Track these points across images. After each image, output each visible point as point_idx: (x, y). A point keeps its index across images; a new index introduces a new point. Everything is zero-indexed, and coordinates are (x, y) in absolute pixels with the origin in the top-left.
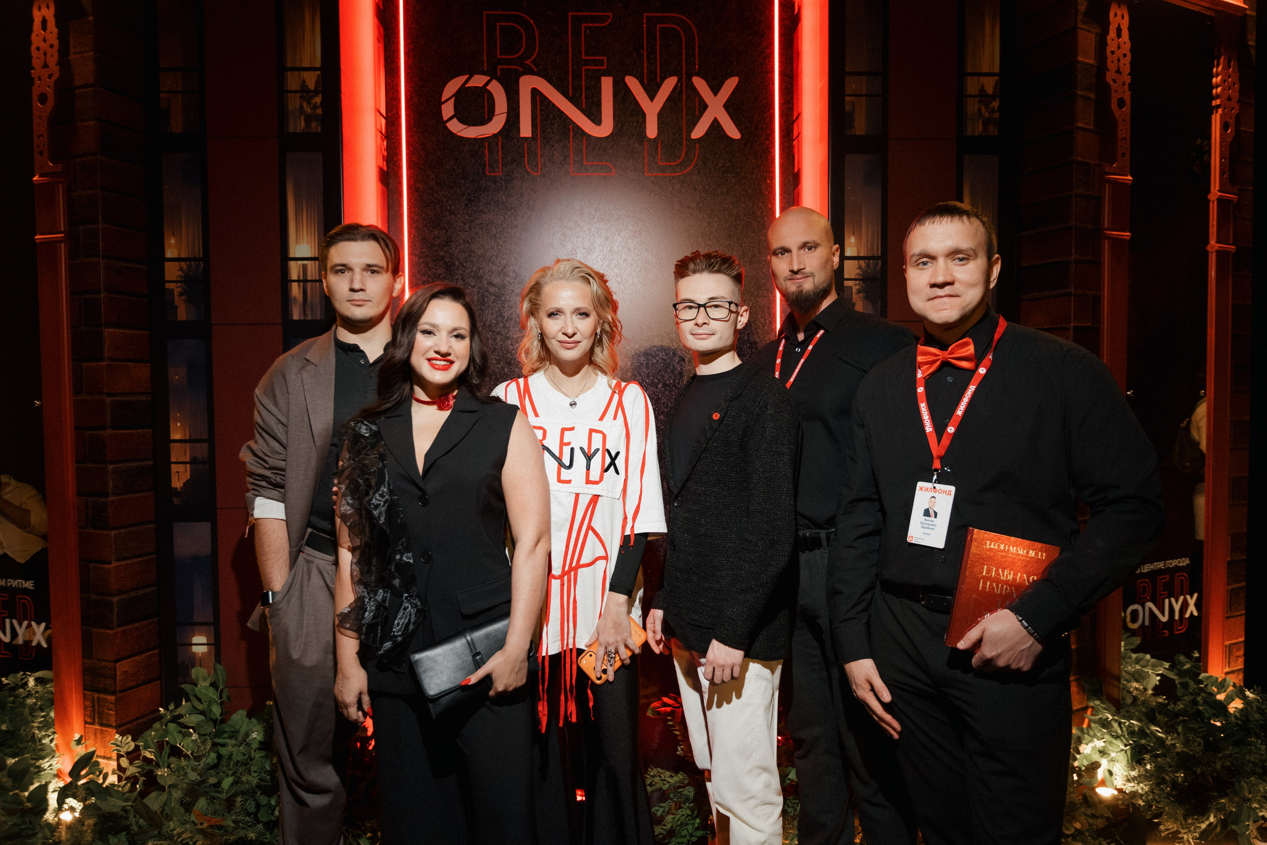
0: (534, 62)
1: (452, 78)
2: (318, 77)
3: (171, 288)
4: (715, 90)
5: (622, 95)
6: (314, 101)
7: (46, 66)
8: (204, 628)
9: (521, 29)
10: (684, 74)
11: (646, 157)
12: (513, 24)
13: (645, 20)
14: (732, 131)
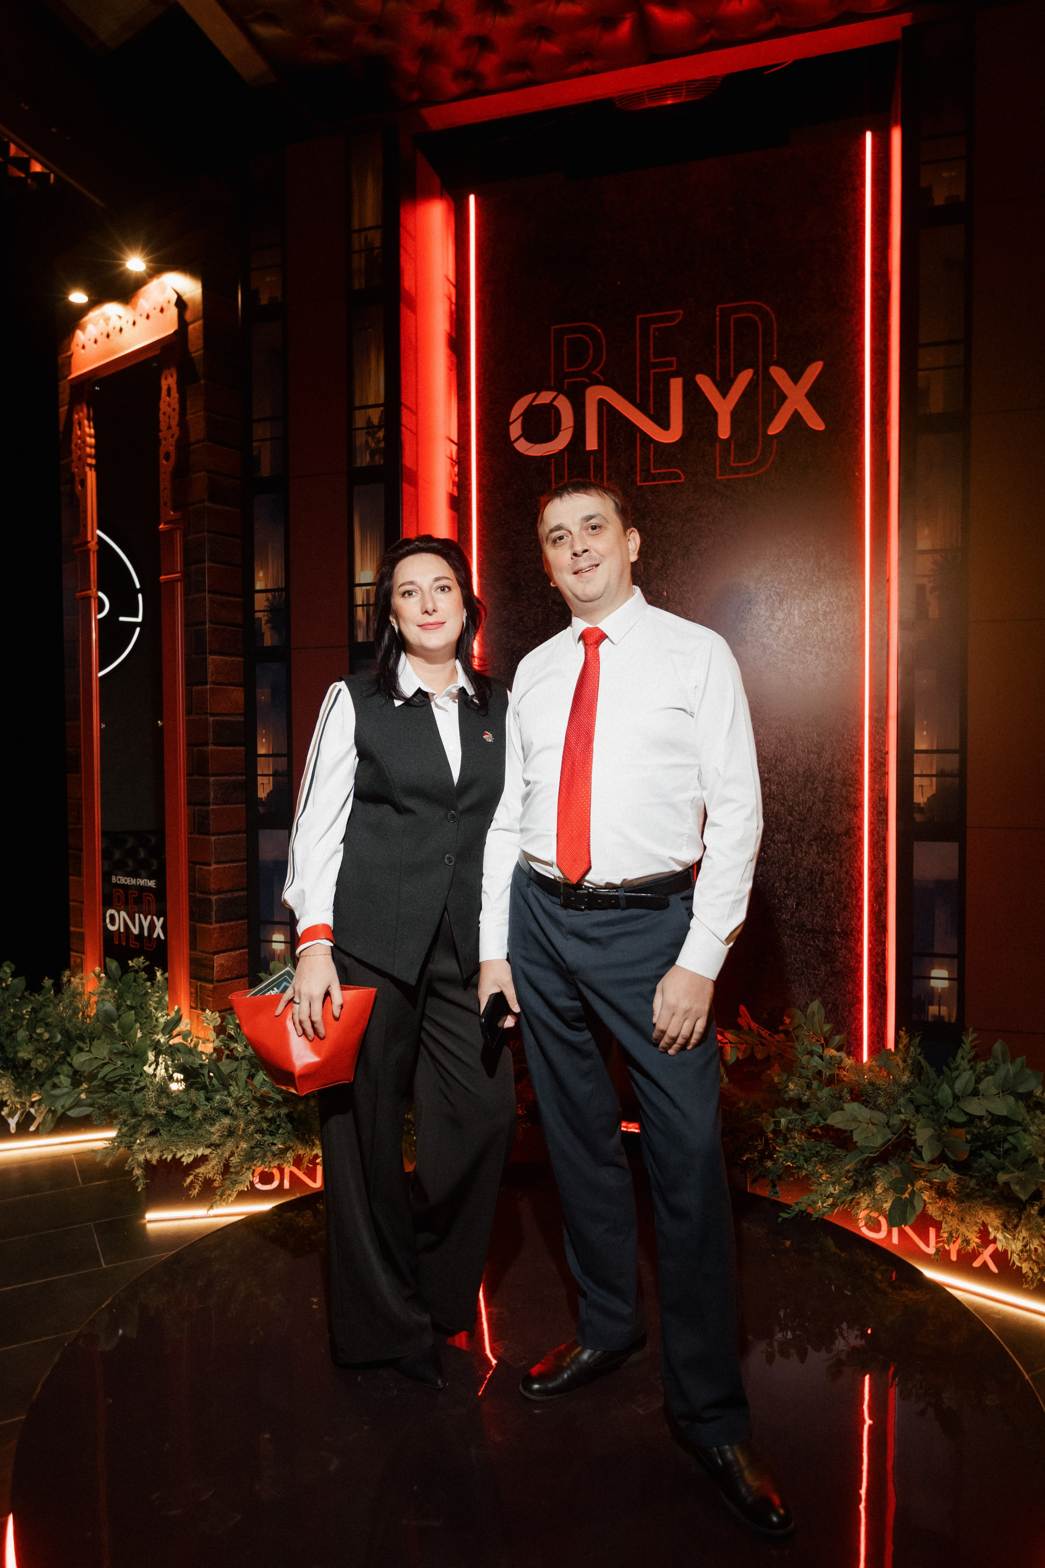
0: (600, 372)
1: (520, 398)
2: (381, 413)
3: (260, 616)
4: (796, 378)
5: (693, 395)
6: (377, 436)
7: (169, 428)
8: (282, 926)
9: (588, 339)
10: (761, 366)
11: (718, 460)
12: (580, 336)
13: (718, 313)
14: (816, 423)
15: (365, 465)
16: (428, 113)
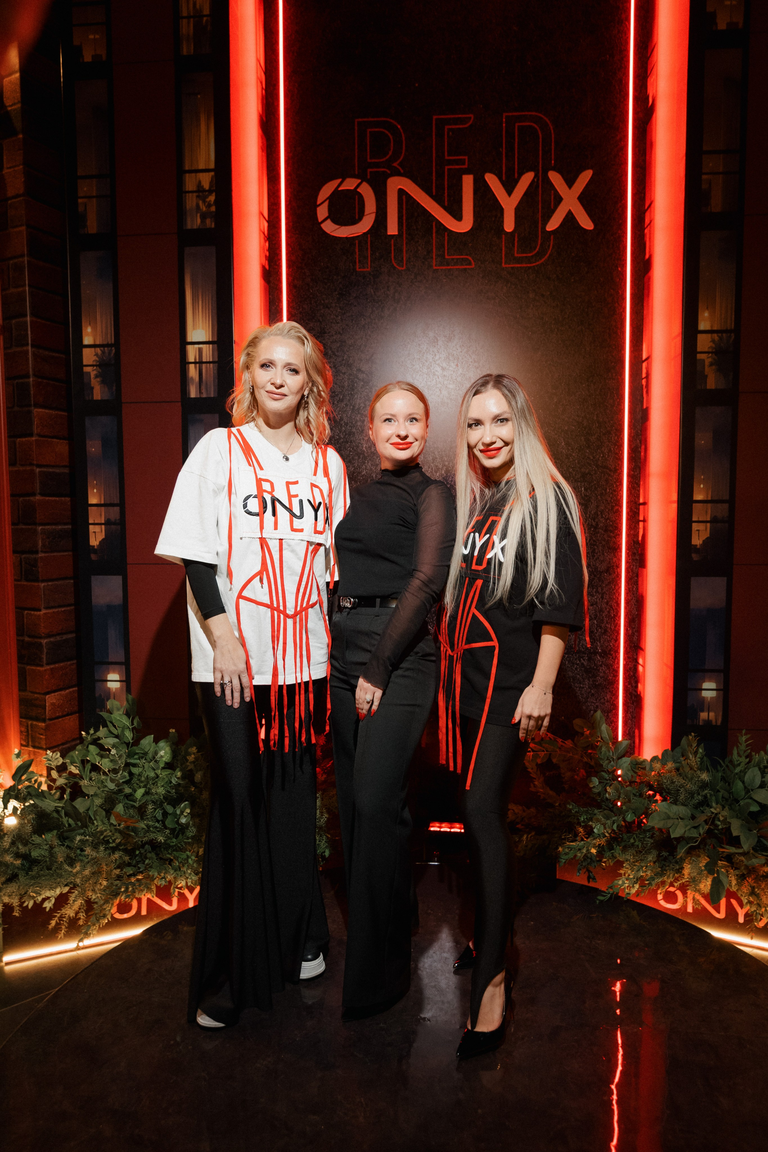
2: (212, 178)
3: (89, 371)
6: (208, 200)
8: (117, 667)
9: (389, 134)
10: (540, 169)
11: (503, 248)
12: (382, 130)
13: (504, 120)
14: (586, 223)
15: (195, 227)
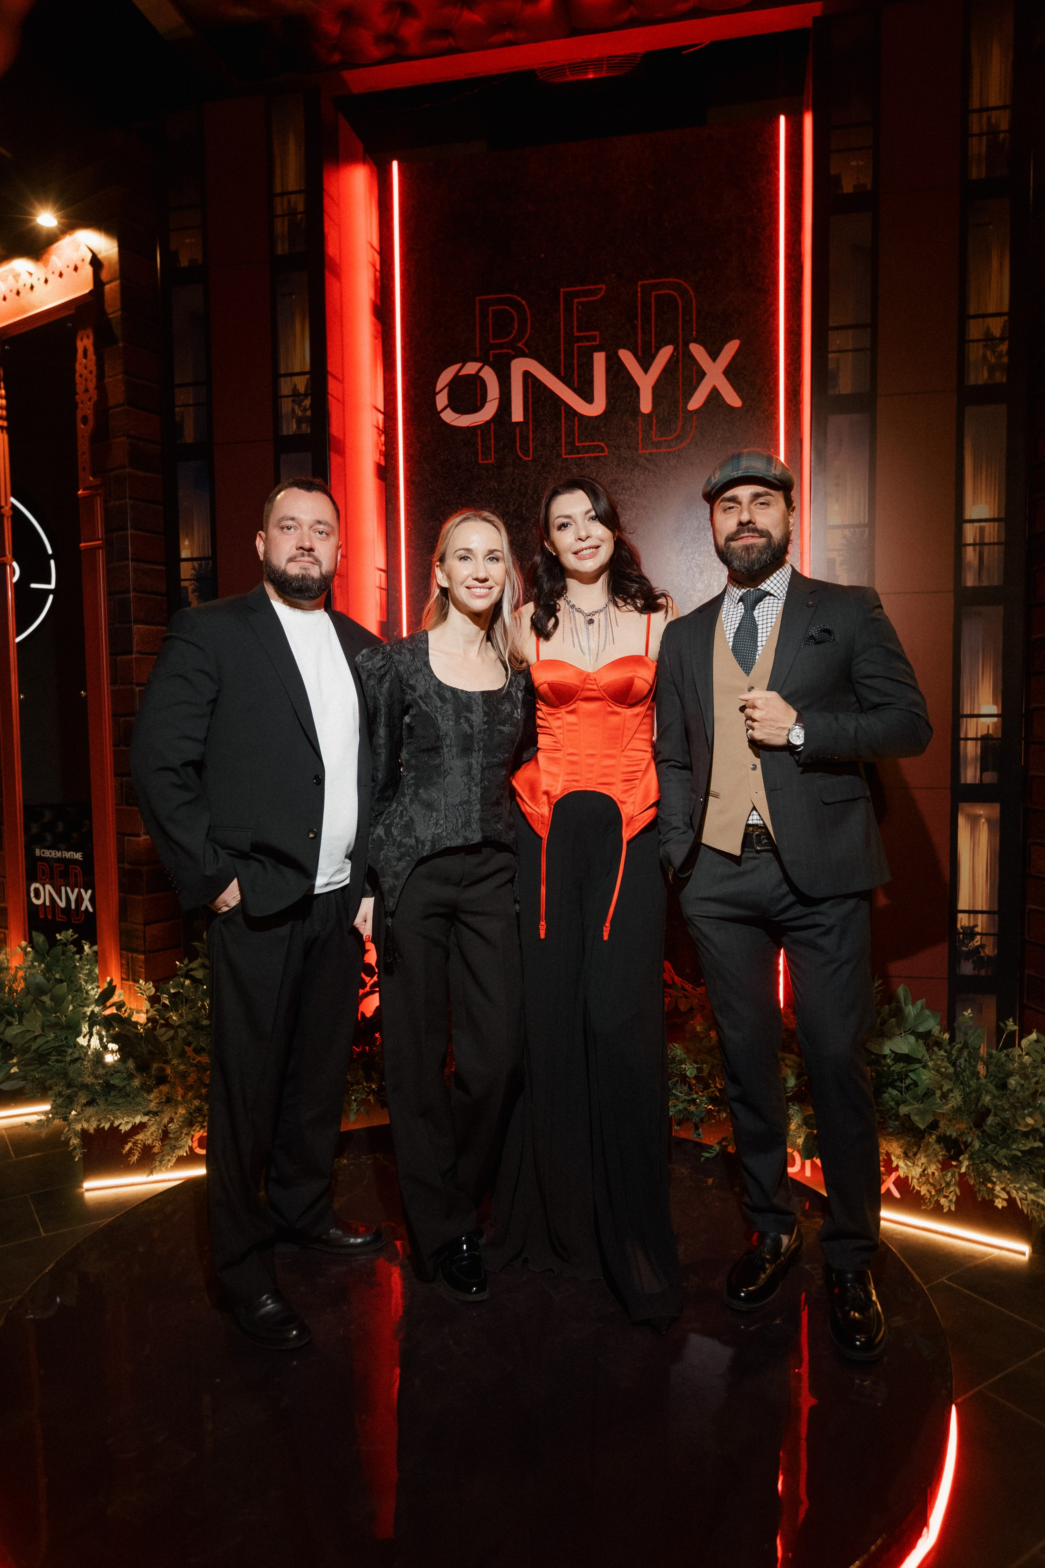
0: (526, 344)
1: (446, 367)
2: (307, 382)
3: (186, 585)
4: (714, 355)
5: (615, 369)
6: (303, 404)
7: (87, 390)
9: (513, 311)
10: (681, 342)
11: (640, 433)
12: (505, 307)
13: (639, 289)
14: (733, 400)
15: (291, 433)
16: (348, 75)
